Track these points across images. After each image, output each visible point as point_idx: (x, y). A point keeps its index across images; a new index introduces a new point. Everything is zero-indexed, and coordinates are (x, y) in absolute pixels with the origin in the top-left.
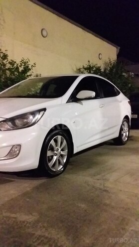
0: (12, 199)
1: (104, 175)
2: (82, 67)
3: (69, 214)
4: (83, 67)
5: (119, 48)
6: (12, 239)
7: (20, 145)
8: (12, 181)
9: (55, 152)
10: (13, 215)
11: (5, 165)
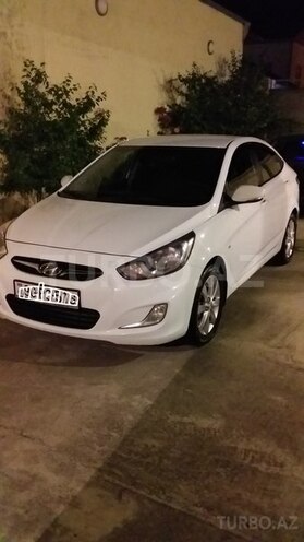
0: (164, 391)
1: (284, 338)
2: (175, 76)
3: (265, 414)
4: (180, 76)
5: (248, 24)
6: (211, 457)
7: (166, 304)
8: (141, 355)
9: (206, 304)
10: (186, 419)
11: (144, 335)
